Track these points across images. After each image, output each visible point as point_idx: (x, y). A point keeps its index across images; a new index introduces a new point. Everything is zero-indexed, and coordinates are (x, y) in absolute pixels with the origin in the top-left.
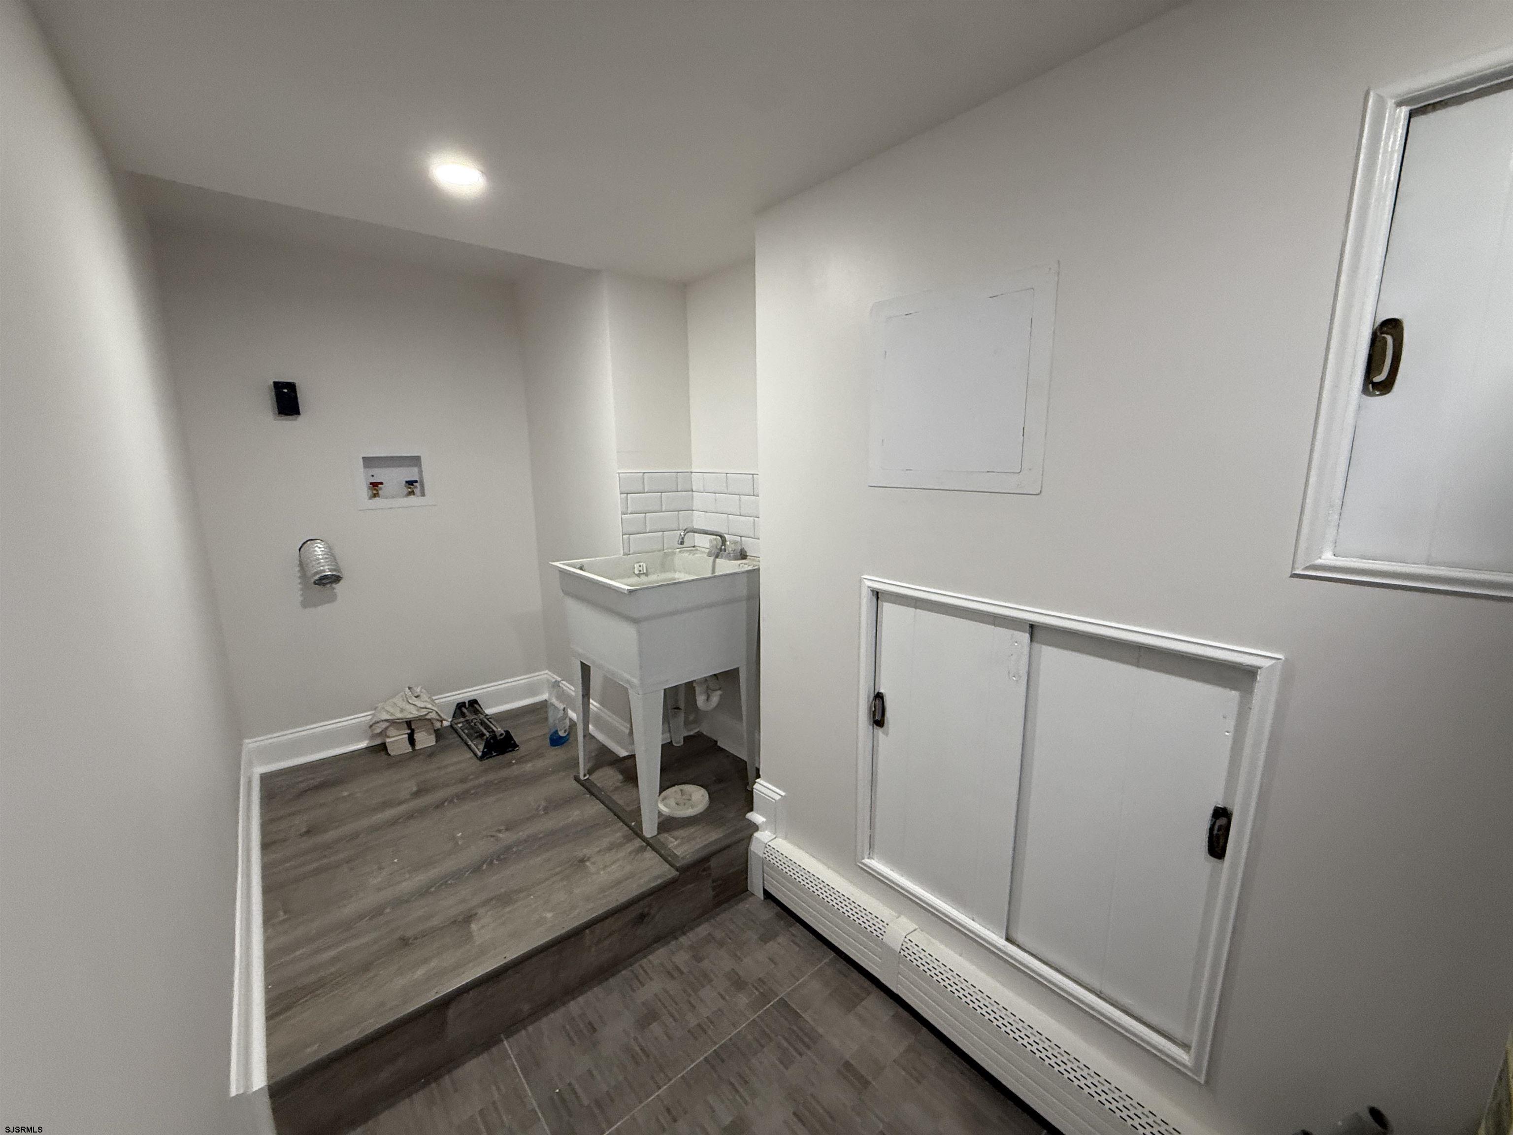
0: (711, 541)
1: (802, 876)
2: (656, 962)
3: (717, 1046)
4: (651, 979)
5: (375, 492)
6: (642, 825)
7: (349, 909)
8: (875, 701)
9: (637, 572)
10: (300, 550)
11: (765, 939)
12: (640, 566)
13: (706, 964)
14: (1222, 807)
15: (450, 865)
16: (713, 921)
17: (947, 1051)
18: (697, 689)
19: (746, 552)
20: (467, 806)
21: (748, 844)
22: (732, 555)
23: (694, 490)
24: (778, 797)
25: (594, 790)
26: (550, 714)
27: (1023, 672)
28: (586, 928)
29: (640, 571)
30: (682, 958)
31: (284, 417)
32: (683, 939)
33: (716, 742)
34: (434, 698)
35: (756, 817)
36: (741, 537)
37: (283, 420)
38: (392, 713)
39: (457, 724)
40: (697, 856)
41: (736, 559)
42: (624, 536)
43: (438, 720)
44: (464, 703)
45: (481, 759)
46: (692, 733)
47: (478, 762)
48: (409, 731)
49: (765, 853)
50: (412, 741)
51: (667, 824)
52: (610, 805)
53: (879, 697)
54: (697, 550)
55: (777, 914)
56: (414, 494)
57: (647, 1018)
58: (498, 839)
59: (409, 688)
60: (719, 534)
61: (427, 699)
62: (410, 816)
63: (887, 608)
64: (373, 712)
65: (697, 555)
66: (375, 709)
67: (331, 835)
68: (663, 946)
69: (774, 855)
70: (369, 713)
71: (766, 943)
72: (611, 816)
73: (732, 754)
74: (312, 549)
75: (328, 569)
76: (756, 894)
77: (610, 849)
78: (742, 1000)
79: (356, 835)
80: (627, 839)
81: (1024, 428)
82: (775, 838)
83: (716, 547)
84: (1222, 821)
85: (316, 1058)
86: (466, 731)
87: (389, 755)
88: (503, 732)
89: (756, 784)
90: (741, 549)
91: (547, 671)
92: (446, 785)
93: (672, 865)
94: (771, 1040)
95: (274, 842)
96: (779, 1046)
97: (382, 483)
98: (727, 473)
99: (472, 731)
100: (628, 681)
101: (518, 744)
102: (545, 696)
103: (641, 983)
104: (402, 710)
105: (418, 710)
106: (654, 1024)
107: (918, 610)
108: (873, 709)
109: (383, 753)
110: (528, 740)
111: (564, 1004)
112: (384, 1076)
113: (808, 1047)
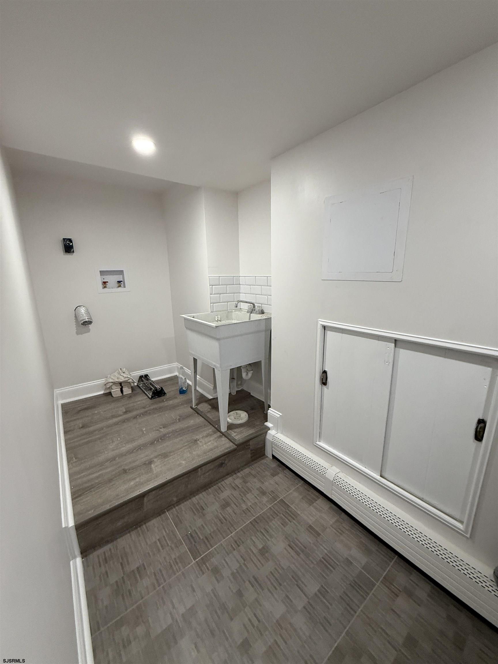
0: (248, 306)
1: (289, 449)
2: (228, 483)
3: (255, 517)
4: (226, 490)
5: (105, 286)
6: (220, 427)
7: (102, 458)
8: (323, 374)
9: (216, 320)
10: (75, 310)
11: (273, 475)
12: (218, 317)
13: (249, 484)
14: (482, 419)
15: (141, 441)
16: (251, 467)
17: (353, 522)
18: (242, 370)
19: (264, 311)
20: (146, 418)
21: (266, 435)
22: (258, 312)
23: (241, 284)
24: (279, 416)
25: (199, 412)
26: (179, 380)
27: (391, 361)
28: (199, 468)
29: (218, 319)
30: (238, 482)
31: (67, 254)
32: (239, 474)
33: (250, 393)
34: (131, 373)
35: (268, 424)
36: (262, 304)
37: (67, 255)
38: (114, 379)
39: (140, 384)
40: (245, 440)
41: (260, 314)
42: (211, 304)
43: (133, 383)
44: (143, 376)
45: (151, 399)
46: (239, 389)
47: (150, 400)
48: (121, 387)
49: (273, 439)
50: (122, 391)
51: (231, 427)
52: (206, 418)
53: (325, 372)
54: (242, 310)
55: (278, 465)
56: (121, 287)
57: (225, 505)
58: (160, 431)
59: (121, 369)
60: (252, 303)
61: (128, 374)
62: (124, 421)
63: (329, 333)
64: (106, 379)
65: (242, 313)
66: (107, 377)
67: (91, 429)
68: (230, 477)
69: (277, 440)
70: (104, 379)
71: (274, 477)
72: (207, 423)
73: (257, 398)
74: (80, 310)
75: (87, 318)
76: (269, 456)
77: (207, 436)
78: (265, 499)
79: (102, 429)
80: (215, 433)
81: (394, 252)
82: (277, 433)
83: (251, 309)
84: (482, 425)
85: (92, 516)
86: (144, 387)
87: (113, 397)
88: (160, 388)
89: (269, 410)
90: (262, 310)
91: (177, 363)
92: (137, 409)
93: (234, 443)
94: (278, 515)
95: (69, 431)
96: (281, 518)
97: (107, 282)
98: (256, 276)
99: (146, 387)
100: (215, 366)
101: (166, 393)
102: (176, 373)
103: (222, 491)
104: (118, 378)
105: (124, 378)
106: (229, 508)
107: (343, 334)
108: (322, 377)
109: (110, 396)
110: (170, 392)
111: (190, 498)
112: (119, 524)
113: (294, 519)
